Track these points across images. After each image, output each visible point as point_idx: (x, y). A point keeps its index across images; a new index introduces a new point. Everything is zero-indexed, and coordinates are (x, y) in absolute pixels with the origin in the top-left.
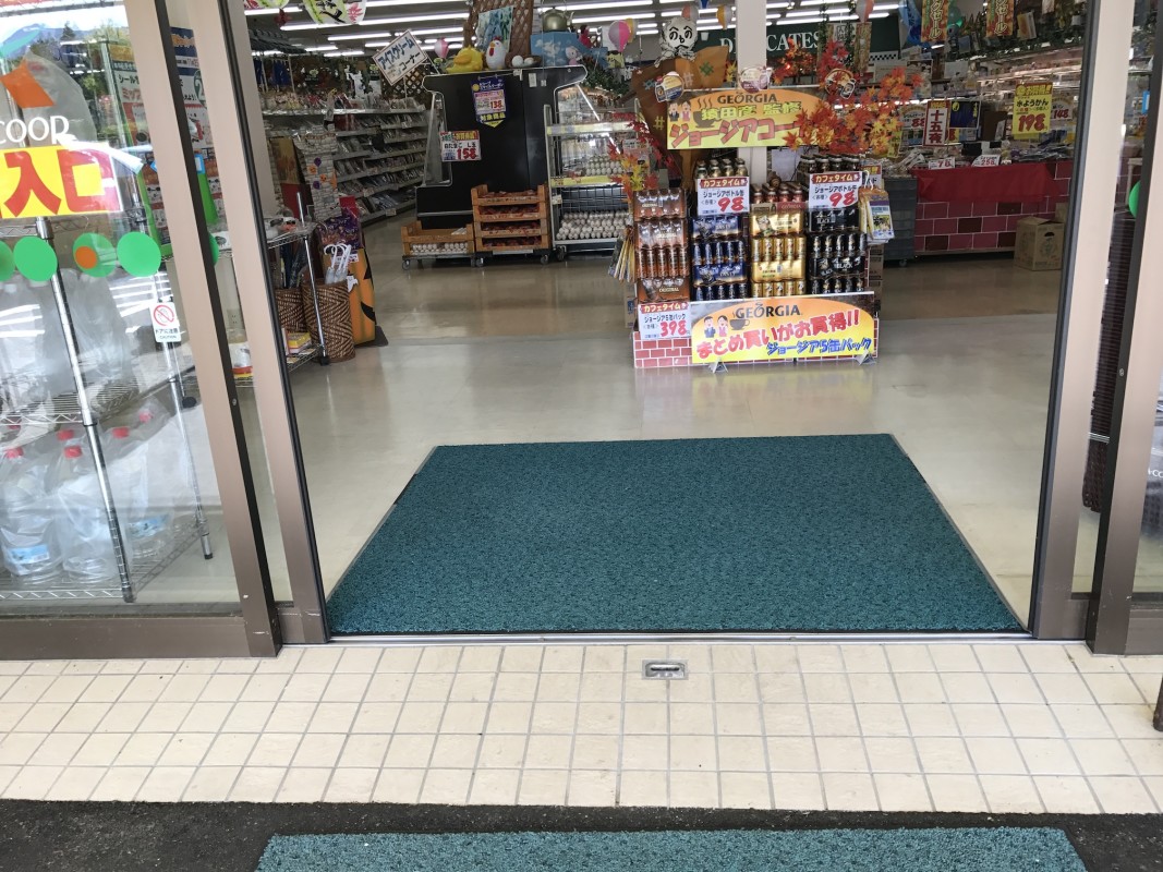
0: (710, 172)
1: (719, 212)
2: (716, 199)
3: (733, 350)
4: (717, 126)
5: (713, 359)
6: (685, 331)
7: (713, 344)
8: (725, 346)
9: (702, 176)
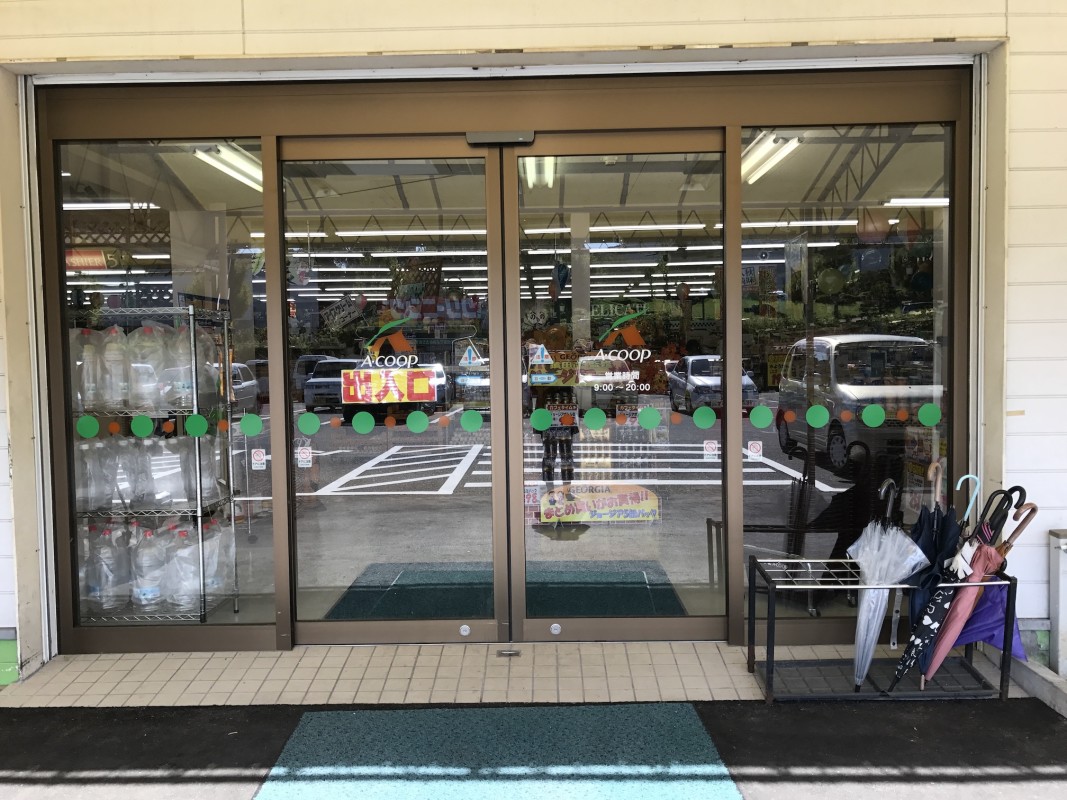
0: (554, 401)
1: (559, 426)
2: (558, 417)
3: (568, 514)
4: (560, 372)
5: (554, 519)
6: (537, 501)
7: (555, 510)
8: (562, 511)
9: (549, 403)
